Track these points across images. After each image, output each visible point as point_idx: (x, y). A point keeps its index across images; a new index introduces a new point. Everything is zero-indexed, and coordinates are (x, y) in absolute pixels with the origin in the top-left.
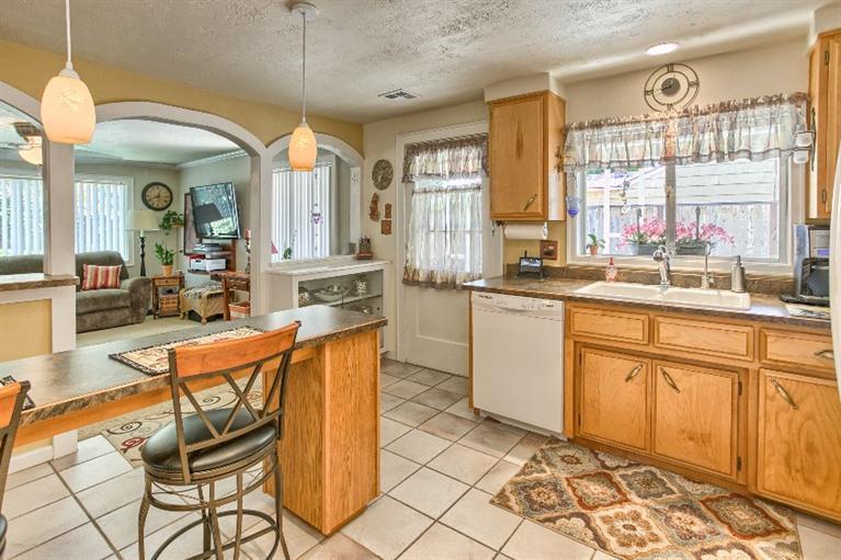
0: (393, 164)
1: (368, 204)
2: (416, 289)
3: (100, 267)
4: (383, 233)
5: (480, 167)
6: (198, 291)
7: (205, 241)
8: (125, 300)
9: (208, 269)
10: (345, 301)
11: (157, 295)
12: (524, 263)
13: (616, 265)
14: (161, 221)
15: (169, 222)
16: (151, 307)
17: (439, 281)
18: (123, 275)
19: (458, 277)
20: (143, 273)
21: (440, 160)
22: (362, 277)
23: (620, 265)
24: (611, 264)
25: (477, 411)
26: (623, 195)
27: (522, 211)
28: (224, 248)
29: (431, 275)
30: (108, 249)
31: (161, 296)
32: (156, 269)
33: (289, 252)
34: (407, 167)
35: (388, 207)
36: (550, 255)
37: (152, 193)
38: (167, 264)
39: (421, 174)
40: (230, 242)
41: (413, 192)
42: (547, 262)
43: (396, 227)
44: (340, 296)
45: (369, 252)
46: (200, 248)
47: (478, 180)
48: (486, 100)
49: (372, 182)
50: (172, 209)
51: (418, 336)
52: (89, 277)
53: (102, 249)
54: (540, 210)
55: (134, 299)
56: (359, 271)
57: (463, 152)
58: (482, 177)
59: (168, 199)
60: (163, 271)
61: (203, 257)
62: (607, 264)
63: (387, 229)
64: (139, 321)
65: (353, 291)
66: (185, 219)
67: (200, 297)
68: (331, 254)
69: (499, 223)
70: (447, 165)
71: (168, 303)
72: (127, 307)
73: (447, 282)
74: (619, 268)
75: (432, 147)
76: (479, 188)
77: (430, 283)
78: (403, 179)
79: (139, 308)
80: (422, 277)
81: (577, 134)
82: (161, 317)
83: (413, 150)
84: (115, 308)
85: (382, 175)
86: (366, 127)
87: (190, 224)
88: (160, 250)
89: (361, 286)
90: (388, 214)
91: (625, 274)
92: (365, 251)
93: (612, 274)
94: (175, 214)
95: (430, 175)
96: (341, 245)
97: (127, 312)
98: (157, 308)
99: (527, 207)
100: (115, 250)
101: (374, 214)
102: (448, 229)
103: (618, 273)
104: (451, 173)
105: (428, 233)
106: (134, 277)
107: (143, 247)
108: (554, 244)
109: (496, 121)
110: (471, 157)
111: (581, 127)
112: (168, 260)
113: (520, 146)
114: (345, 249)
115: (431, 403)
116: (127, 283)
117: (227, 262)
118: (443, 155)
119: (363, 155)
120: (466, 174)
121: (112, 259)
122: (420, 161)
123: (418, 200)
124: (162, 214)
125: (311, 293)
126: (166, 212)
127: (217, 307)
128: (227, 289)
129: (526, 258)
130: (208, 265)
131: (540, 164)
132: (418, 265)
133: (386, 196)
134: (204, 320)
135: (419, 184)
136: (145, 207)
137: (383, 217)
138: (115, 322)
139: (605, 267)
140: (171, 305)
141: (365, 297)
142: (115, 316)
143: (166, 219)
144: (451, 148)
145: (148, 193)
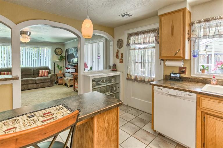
0: (123, 40)
1: (115, 53)
2: (131, 82)
3: (43, 71)
4: (120, 63)
5: (155, 40)
6: (67, 78)
7: (70, 64)
8: (49, 80)
9: (70, 72)
10: (108, 85)
11: (58, 79)
12: (173, 75)
13: (216, 78)
14: (59, 58)
15: (61, 59)
16: (56, 82)
17: (139, 80)
18: (49, 73)
19: (146, 78)
20: (54, 73)
21: (139, 38)
22: (113, 77)
23: (218, 78)
24: (214, 77)
25: (155, 131)
26: (205, 50)
27: (173, 55)
28: (75, 66)
29: (136, 77)
30: (46, 66)
31: (59, 79)
32: (58, 71)
33: (91, 68)
34: (128, 41)
35: (122, 54)
36: (184, 72)
37: (57, 50)
38: (60, 70)
39: (133, 43)
40: (76, 64)
41: (130, 49)
42: (182, 75)
43: (124, 61)
44: (106, 83)
45: (116, 69)
46: (69, 66)
47: (154, 45)
48: (158, 15)
49: (117, 46)
50: (62, 55)
51: (131, 97)
52: (40, 73)
53: (45, 66)
54: (181, 55)
55: (51, 80)
56: (113, 75)
57: (148, 35)
58: (155, 43)
59: (61, 52)
60: (59, 72)
61: (69, 68)
62: (212, 77)
63: (121, 61)
64: (52, 86)
65: (110, 81)
66: (65, 58)
67: (68, 80)
68: (104, 69)
69: (162, 60)
70: (142, 40)
71: (60, 81)
72: (49, 82)
73: (142, 80)
74: (217, 79)
75: (137, 34)
76: (154, 47)
77: (136, 80)
78: (127, 45)
79: (52, 82)
80: (133, 78)
81: (197, 25)
82: (59, 85)
83: (130, 35)
84: (46, 82)
85: (120, 44)
86: (115, 29)
87: (67, 59)
88: (58, 66)
89: (113, 80)
90: (122, 56)
91: (220, 82)
92: (114, 69)
93: (214, 82)
94: (63, 56)
95: (136, 43)
96: (107, 66)
97: (49, 83)
98: (58, 82)
99: (176, 54)
100: (48, 66)
101: (117, 56)
102: (143, 62)
103: (217, 81)
104: (144, 43)
105: (135, 63)
106: (52, 73)
107: (54, 65)
108: (185, 68)
109: (162, 22)
110: (151, 37)
111: (199, 22)
112: (60, 69)
113: (172, 31)
114: (108, 68)
115: (137, 124)
116: (50, 75)
117: (75, 70)
118: (141, 37)
119: (113, 37)
120: (149, 42)
121: (46, 68)
122: (132, 39)
123: (132, 52)
124: (59, 56)
125: (97, 82)
126: (61, 56)
127: (72, 83)
128: (74, 78)
129: (173, 73)
130: (70, 71)
131: (182, 37)
132: (132, 74)
133: (121, 51)
134: (69, 86)
135: (132, 47)
136: (55, 54)
137: (120, 58)
138: (47, 86)
139: (211, 79)
140: (61, 82)
141: (114, 83)
142: (47, 84)
143: (61, 58)
144: (143, 34)
145: (56, 51)
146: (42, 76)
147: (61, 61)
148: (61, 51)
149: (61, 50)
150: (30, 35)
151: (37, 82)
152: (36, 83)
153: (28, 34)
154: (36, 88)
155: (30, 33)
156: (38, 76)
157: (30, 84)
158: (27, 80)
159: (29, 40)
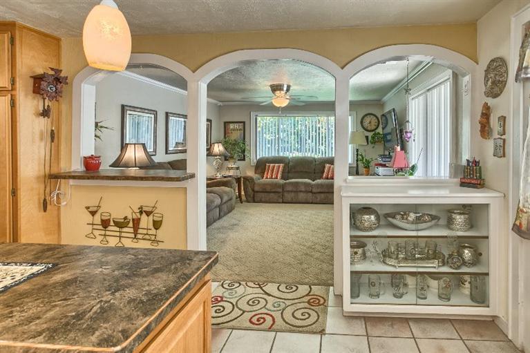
1: (478, 117)
15: (375, 139)
20: (357, 173)
37: (367, 120)
38: (366, 167)
52: (325, 170)
59: (376, 124)
60: (364, 172)
90: (502, 130)
92: (471, 177)
94: (378, 134)
107: (357, 155)
112: (367, 165)
126: (374, 132)
136: (361, 127)
141: (465, 234)
143: (373, 137)
145: (364, 121)
146: (327, 178)
147: (373, 145)
148: (377, 121)
149: (375, 118)
150: (288, 90)
151: (314, 190)
152: (311, 192)
153: (285, 89)
154: (312, 203)
155: (289, 87)
156: (321, 177)
157: (301, 191)
158: (297, 183)
159: (288, 101)
